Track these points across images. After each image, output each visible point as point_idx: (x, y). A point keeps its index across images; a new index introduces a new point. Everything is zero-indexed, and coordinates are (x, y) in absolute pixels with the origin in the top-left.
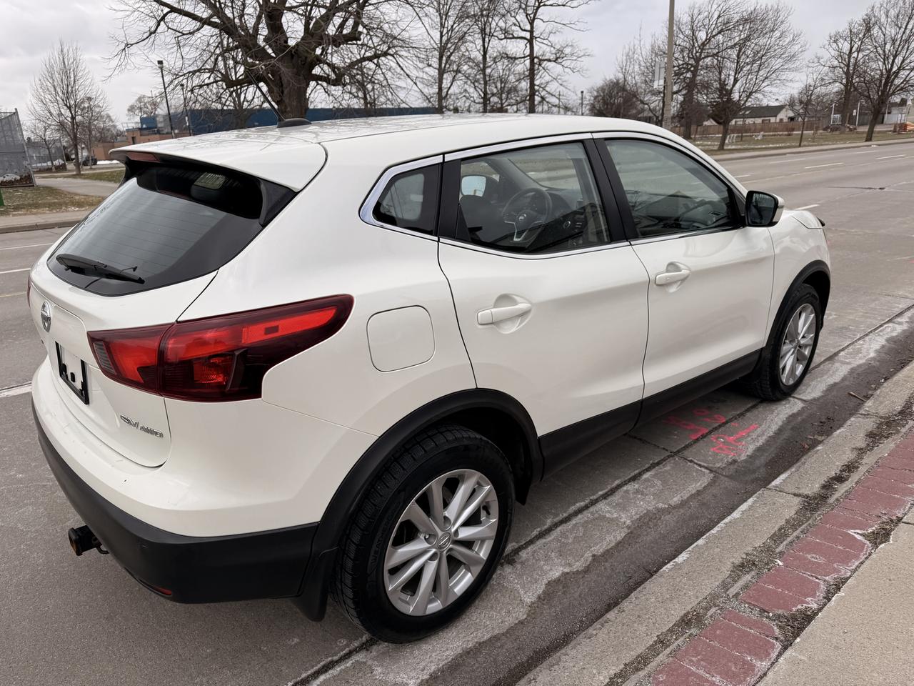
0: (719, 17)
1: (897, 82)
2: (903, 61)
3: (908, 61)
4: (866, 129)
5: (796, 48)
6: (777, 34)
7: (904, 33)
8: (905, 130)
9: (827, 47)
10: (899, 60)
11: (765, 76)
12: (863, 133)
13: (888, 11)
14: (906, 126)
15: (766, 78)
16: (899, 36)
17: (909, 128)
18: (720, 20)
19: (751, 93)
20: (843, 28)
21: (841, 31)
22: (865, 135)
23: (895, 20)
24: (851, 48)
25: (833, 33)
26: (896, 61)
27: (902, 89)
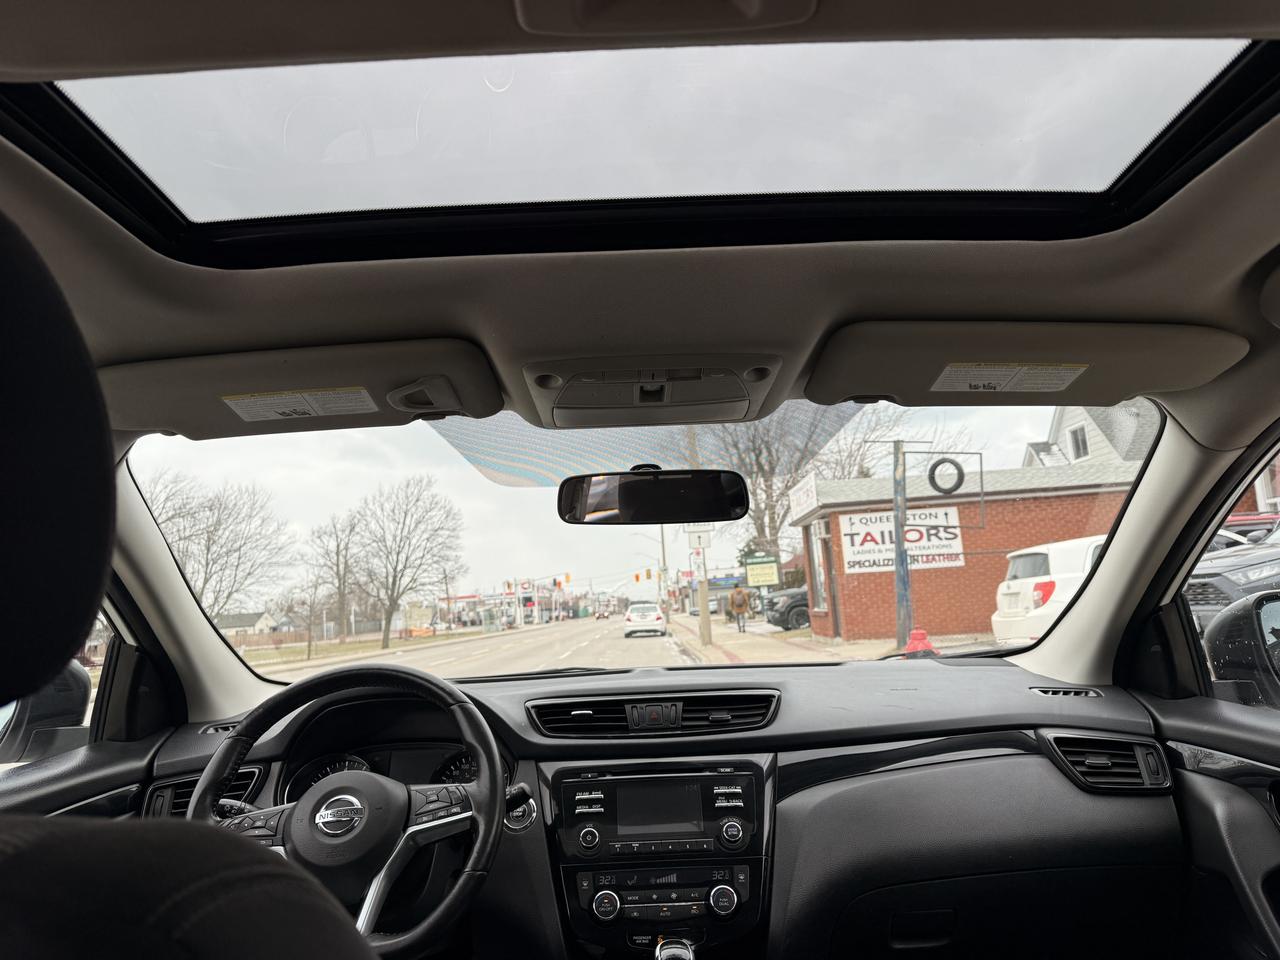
0: (167, 499)
1: (405, 580)
2: (407, 559)
3: (413, 558)
4: (380, 636)
5: (283, 539)
6: (257, 522)
7: (403, 529)
8: (411, 636)
9: (310, 543)
10: (403, 557)
11: (247, 571)
12: (377, 641)
13: (382, 505)
14: (411, 631)
15: (249, 574)
16: (399, 531)
17: (414, 634)
18: (169, 504)
19: (230, 594)
20: (325, 522)
21: (323, 525)
22: (381, 643)
23: (391, 514)
24: (338, 546)
25: (316, 528)
26: (400, 558)
27: (411, 589)
